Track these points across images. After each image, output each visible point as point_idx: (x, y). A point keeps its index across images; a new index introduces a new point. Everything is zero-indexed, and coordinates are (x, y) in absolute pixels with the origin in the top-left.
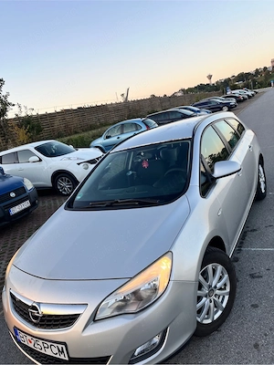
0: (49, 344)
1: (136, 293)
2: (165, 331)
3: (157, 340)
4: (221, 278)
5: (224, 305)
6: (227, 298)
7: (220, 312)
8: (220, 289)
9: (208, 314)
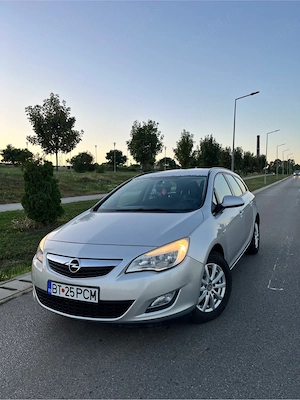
0: (83, 289)
1: (157, 258)
2: (177, 291)
3: (169, 299)
4: (216, 274)
5: (222, 295)
6: (224, 289)
7: (219, 301)
8: (218, 283)
9: (209, 304)
